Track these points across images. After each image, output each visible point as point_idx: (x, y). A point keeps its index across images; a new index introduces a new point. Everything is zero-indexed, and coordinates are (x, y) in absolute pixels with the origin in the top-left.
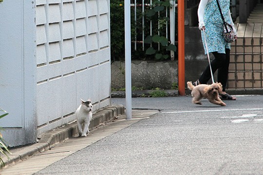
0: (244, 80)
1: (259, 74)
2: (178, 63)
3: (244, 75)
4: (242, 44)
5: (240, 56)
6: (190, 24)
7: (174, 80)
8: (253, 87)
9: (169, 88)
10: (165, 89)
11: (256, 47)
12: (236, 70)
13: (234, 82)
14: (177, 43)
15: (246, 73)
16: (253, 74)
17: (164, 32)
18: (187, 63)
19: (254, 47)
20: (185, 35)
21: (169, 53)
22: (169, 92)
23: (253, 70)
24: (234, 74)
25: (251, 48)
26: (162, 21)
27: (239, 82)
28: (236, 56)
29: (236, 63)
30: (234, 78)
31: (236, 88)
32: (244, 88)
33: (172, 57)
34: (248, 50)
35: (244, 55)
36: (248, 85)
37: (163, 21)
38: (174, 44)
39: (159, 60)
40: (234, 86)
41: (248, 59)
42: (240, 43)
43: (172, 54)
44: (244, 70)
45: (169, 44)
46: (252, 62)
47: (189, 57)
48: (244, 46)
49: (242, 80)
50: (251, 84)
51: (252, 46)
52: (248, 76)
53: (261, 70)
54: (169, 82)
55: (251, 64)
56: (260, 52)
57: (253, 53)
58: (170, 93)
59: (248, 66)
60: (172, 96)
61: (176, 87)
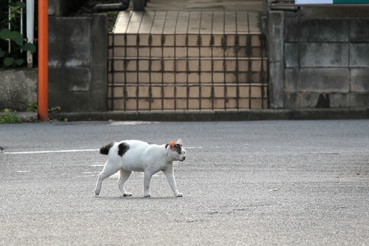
0: (138, 98)
1: (160, 88)
2: (37, 72)
3: (138, 90)
4: (135, 44)
5: (131, 62)
6: (58, 12)
7: (31, 98)
8: (150, 109)
9: (24, 110)
10: (19, 110)
11: (156, 48)
12: (126, 83)
13: (122, 101)
14: (37, 41)
15: (140, 88)
16: (150, 90)
17: (18, 24)
18: (51, 71)
19: (153, 49)
20: (50, 30)
21: (24, 56)
22: (24, 115)
23: (150, 83)
24: (122, 89)
25: (148, 49)
26: (14, 8)
27: (129, 100)
28: (126, 62)
29: (125, 72)
30: (122, 95)
31: (125, 109)
32: (137, 109)
33: (29, 62)
34: (144, 53)
35: (138, 60)
36: (143, 105)
37: (16, 8)
38: (32, 42)
39: (10, 67)
40: (122, 107)
41: (144, 66)
42: (132, 41)
43: (30, 58)
44: (138, 83)
45: (25, 43)
46: (150, 71)
47: (55, 63)
48: (138, 46)
49: (134, 98)
50: (148, 103)
51: (150, 47)
52: (144, 93)
53: (162, 83)
54: (24, 101)
55: (148, 74)
56: (160, 55)
57: (150, 57)
58: (24, 117)
59: (144, 77)
60: (28, 122)
61: (35, 108)
